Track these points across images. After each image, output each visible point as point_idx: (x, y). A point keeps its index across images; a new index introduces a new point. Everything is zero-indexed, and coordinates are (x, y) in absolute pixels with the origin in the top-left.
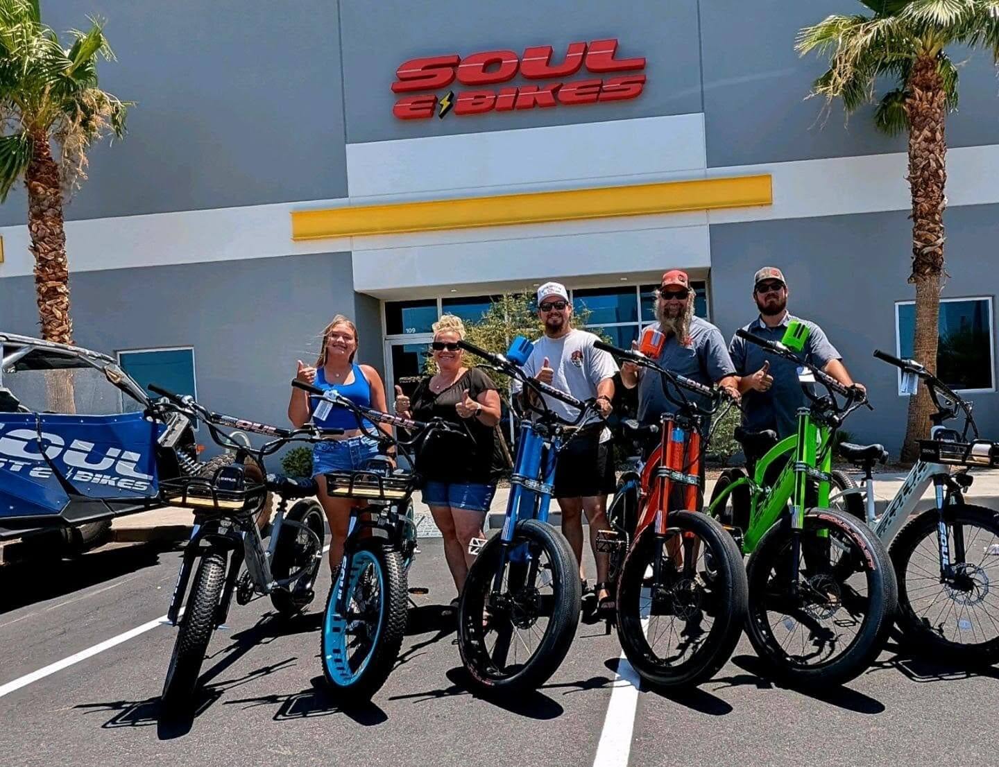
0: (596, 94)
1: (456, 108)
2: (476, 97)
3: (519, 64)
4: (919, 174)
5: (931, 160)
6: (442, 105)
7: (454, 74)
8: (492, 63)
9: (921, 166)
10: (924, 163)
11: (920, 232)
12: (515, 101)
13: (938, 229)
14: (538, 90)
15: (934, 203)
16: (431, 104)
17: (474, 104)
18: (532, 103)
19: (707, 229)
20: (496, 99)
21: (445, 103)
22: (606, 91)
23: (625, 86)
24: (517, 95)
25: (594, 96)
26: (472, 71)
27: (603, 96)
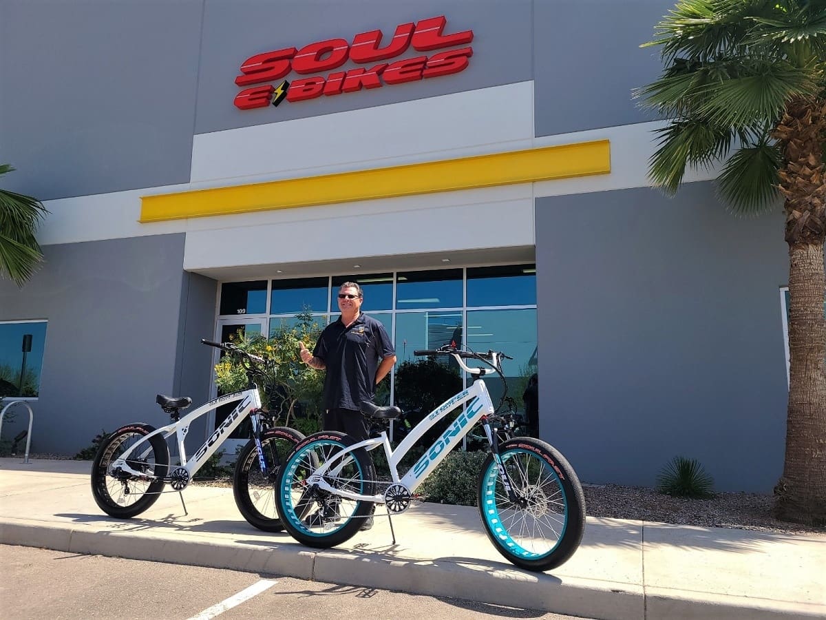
0: (420, 71)
1: (288, 97)
2: (307, 84)
3: (348, 50)
6: (277, 94)
7: (290, 65)
12: (342, 85)
14: (365, 71)
16: (266, 94)
17: (305, 90)
18: (356, 84)
19: (532, 203)
20: (326, 82)
21: (279, 92)
22: (430, 67)
23: (447, 62)
24: (344, 79)
25: (418, 73)
26: (305, 60)
27: (427, 72)
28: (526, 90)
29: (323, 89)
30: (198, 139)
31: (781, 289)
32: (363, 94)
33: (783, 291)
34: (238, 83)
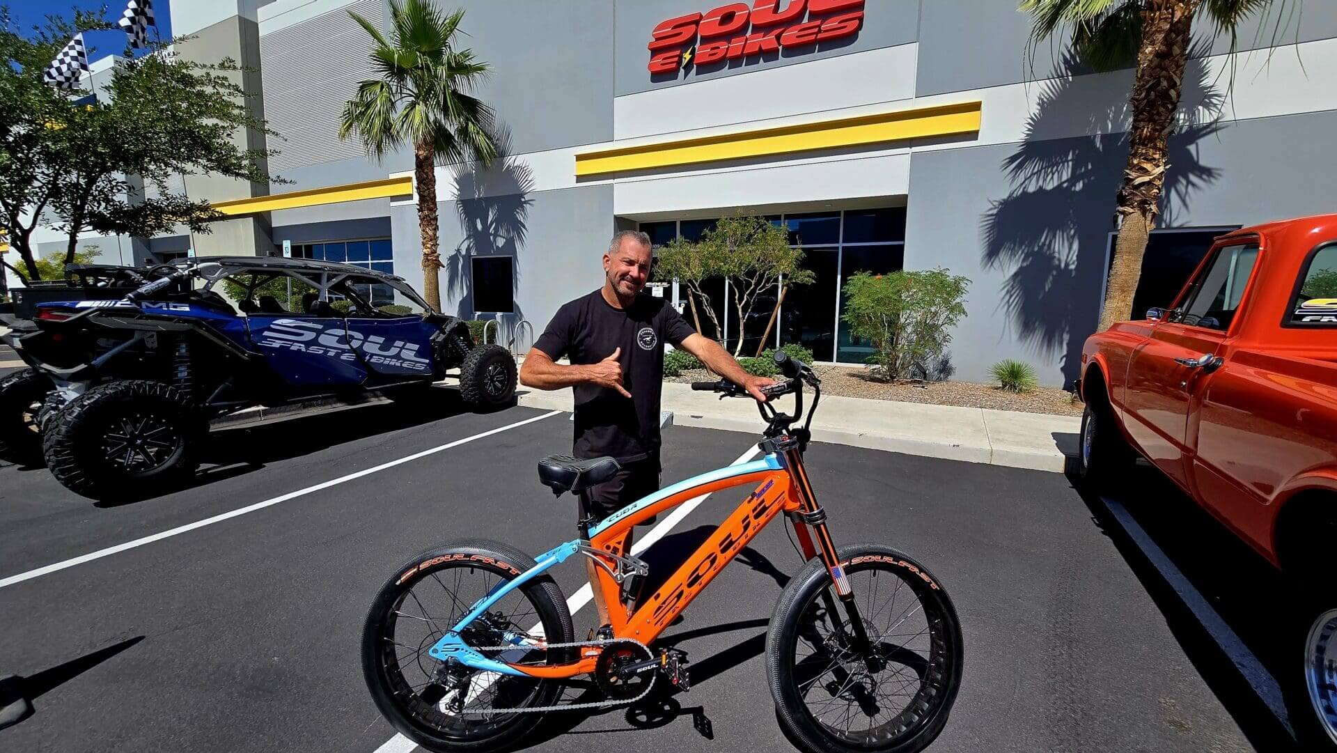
0: (815, 36)
1: (695, 61)
2: (712, 49)
3: (749, 13)
4: (1143, 95)
5: (1162, 79)
6: (685, 58)
7: (696, 30)
8: (728, 17)
9: (1147, 86)
10: (1150, 84)
11: (1135, 162)
12: (743, 51)
13: (1157, 156)
14: (763, 37)
15: (1157, 127)
16: (676, 59)
17: (710, 55)
18: (757, 49)
19: (908, 157)
20: (728, 49)
21: (687, 56)
22: (825, 31)
23: (843, 25)
24: (745, 43)
25: (813, 37)
26: (711, 26)
27: (819, 36)
28: (911, 52)
29: (726, 55)
30: (619, 102)
31: (1109, 233)
33: (1110, 235)
34: (651, 49)
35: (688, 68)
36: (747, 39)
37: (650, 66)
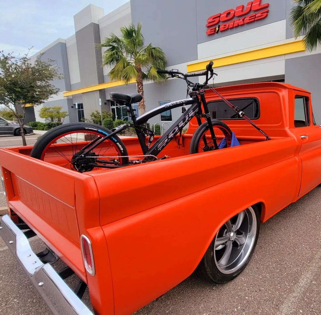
0: (254, 19)
1: (220, 30)
2: (224, 26)
3: (235, 12)
8: (229, 14)
12: (233, 25)
14: (239, 20)
16: (214, 30)
17: (224, 28)
18: (237, 25)
19: (284, 62)
20: (229, 25)
21: (217, 29)
22: (257, 17)
23: (262, 14)
24: (234, 23)
25: (253, 20)
26: (223, 17)
27: (256, 19)
29: (228, 27)
30: (199, 46)
32: (240, 28)
34: (207, 27)
35: (217, 33)
36: (234, 21)
37: (207, 33)
